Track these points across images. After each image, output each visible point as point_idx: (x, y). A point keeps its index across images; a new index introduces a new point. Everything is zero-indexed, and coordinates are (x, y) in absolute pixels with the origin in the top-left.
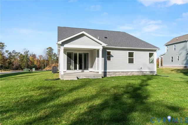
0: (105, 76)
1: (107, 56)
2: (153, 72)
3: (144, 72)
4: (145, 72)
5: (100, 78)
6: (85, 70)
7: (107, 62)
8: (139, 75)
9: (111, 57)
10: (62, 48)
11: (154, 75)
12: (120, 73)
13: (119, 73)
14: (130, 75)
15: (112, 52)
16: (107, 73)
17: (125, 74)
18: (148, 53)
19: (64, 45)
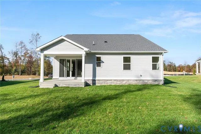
0: (94, 84)
1: (96, 62)
2: (159, 81)
3: (145, 81)
4: (147, 81)
5: (82, 87)
6: (78, 78)
7: (97, 69)
8: (138, 84)
9: (101, 63)
10: (42, 55)
11: (160, 84)
12: (113, 81)
13: (111, 81)
14: (126, 84)
15: (103, 58)
16: (97, 81)
17: (119, 83)
18: (151, 57)
19: (44, 52)
